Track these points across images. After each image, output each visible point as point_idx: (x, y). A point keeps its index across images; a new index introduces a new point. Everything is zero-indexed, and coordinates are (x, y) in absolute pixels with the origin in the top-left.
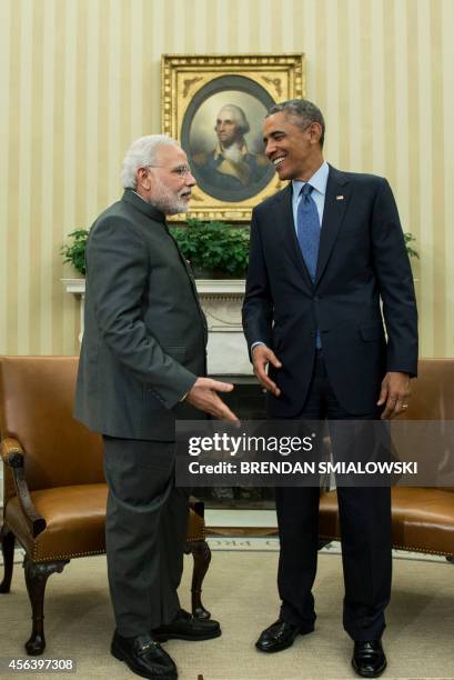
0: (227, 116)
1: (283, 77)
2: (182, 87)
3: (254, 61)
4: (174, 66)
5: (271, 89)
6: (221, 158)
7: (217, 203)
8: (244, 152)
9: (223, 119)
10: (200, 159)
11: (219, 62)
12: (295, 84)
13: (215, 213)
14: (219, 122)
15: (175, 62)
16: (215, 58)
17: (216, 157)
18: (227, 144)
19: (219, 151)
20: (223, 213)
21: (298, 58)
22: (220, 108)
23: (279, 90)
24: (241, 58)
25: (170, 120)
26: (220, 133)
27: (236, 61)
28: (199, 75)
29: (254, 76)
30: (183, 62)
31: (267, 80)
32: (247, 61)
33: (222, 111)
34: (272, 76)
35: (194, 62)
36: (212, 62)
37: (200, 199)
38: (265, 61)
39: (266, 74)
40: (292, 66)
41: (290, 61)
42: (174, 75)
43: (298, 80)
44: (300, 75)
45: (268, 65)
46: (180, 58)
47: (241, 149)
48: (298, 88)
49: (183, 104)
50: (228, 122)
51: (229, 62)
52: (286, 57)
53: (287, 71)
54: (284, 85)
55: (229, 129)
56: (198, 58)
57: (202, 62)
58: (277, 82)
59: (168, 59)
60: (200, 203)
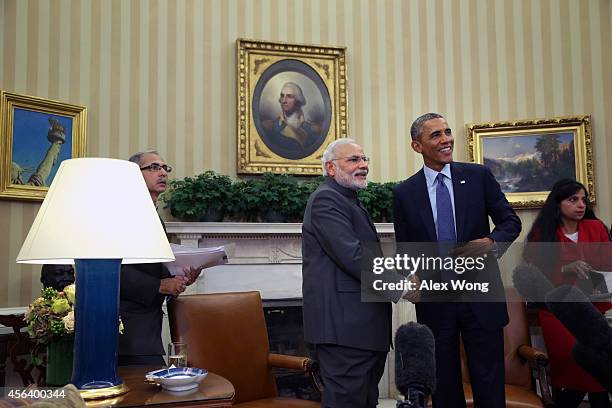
0: (289, 91)
1: (330, 64)
2: (253, 65)
3: (309, 50)
4: (247, 48)
5: (321, 72)
6: (284, 124)
7: (281, 159)
8: (302, 120)
9: (285, 93)
10: (267, 124)
11: (282, 48)
12: (340, 70)
13: (280, 168)
14: (282, 95)
15: (248, 45)
16: (280, 45)
17: (280, 124)
18: (288, 113)
19: (283, 119)
20: (287, 168)
21: (342, 50)
22: (282, 85)
23: (327, 74)
24: (299, 46)
25: (244, 92)
26: (283, 104)
27: (296, 49)
28: (266, 58)
29: (308, 61)
30: (255, 46)
31: (319, 65)
32: (304, 50)
33: (285, 86)
34: (322, 62)
35: (263, 46)
36: (277, 48)
37: (268, 156)
38: (317, 51)
39: (318, 61)
40: (337, 56)
41: (336, 52)
42: (247, 56)
43: (342, 67)
44: (343, 64)
45: (320, 54)
46: (252, 43)
47: (299, 118)
48: (342, 73)
49: (254, 79)
50: (289, 96)
51: (290, 49)
52: (333, 49)
53: (333, 59)
54: (331, 70)
55: (290, 100)
56: (266, 44)
57: (269, 47)
58: (326, 68)
59: (243, 42)
60: (268, 160)
